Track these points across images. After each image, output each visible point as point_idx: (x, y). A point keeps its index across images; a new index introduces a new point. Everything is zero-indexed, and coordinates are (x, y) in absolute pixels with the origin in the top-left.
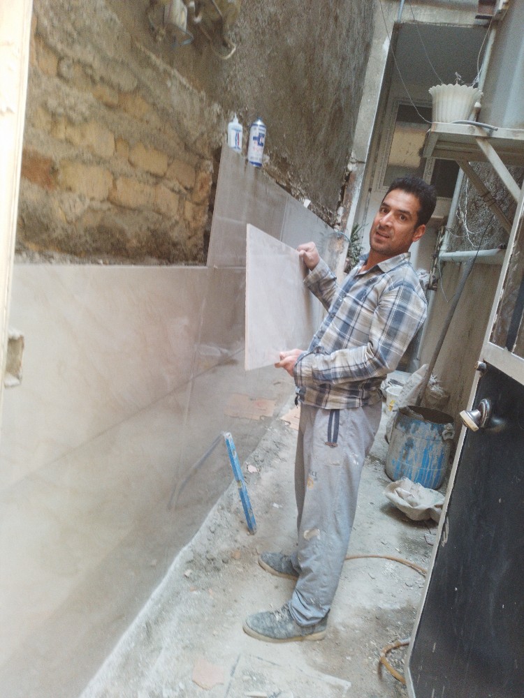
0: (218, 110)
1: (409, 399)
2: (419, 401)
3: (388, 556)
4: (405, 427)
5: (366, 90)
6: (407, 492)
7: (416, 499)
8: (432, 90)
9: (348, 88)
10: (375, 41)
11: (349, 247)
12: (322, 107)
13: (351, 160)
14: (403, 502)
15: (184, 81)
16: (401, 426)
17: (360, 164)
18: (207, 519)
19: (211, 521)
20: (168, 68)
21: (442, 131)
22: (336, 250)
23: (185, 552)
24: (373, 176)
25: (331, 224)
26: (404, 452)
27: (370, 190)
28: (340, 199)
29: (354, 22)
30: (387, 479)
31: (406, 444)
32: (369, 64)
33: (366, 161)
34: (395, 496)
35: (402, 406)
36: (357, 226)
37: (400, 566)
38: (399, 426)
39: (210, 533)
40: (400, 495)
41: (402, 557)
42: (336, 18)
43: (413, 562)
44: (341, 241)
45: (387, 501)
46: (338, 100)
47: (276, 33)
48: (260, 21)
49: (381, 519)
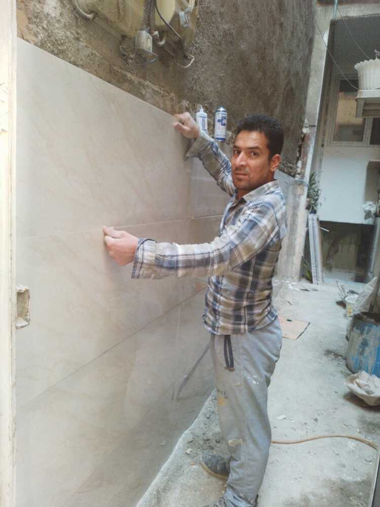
0: (187, 104)
1: (363, 306)
2: (372, 307)
3: (349, 436)
4: (360, 329)
5: (312, 73)
6: (364, 382)
7: (372, 389)
8: (357, 66)
9: (297, 74)
10: (317, 37)
11: (309, 190)
12: (276, 90)
13: (305, 125)
14: (360, 392)
15: (156, 88)
16: (357, 329)
17: (313, 128)
18: (204, 407)
19: (207, 409)
20: (142, 81)
21: (366, 97)
22: (298, 194)
23: (186, 435)
24: (324, 135)
25: (292, 174)
26: (361, 350)
27: (323, 146)
28: (298, 155)
29: (297, 25)
30: (348, 372)
31: (362, 343)
32: (313, 53)
33: (316, 124)
34: (354, 387)
35: (357, 312)
36: (313, 174)
37: (360, 444)
38: (355, 329)
39: (206, 419)
40: (359, 386)
41: (362, 437)
42: (281, 25)
43: (371, 441)
44: (301, 187)
45: (348, 390)
46: (289, 83)
47: (231, 43)
48: (216, 36)
49: (343, 404)
